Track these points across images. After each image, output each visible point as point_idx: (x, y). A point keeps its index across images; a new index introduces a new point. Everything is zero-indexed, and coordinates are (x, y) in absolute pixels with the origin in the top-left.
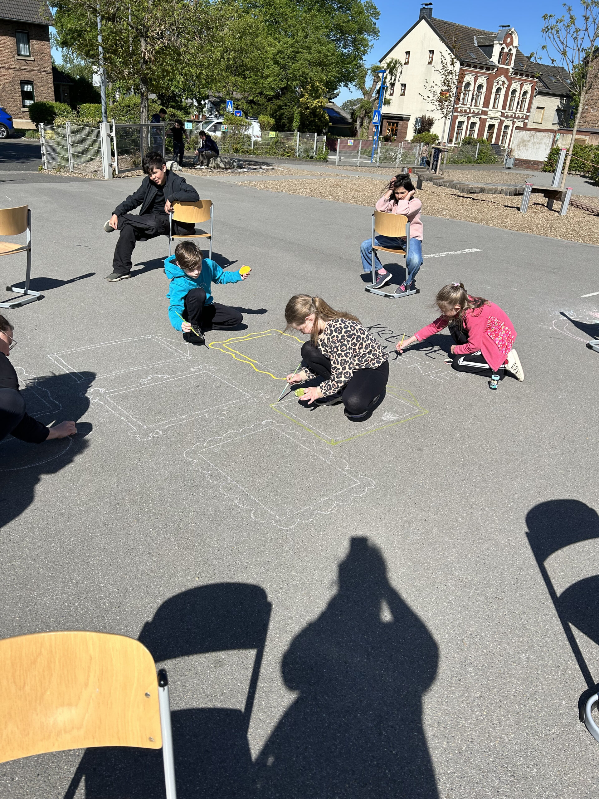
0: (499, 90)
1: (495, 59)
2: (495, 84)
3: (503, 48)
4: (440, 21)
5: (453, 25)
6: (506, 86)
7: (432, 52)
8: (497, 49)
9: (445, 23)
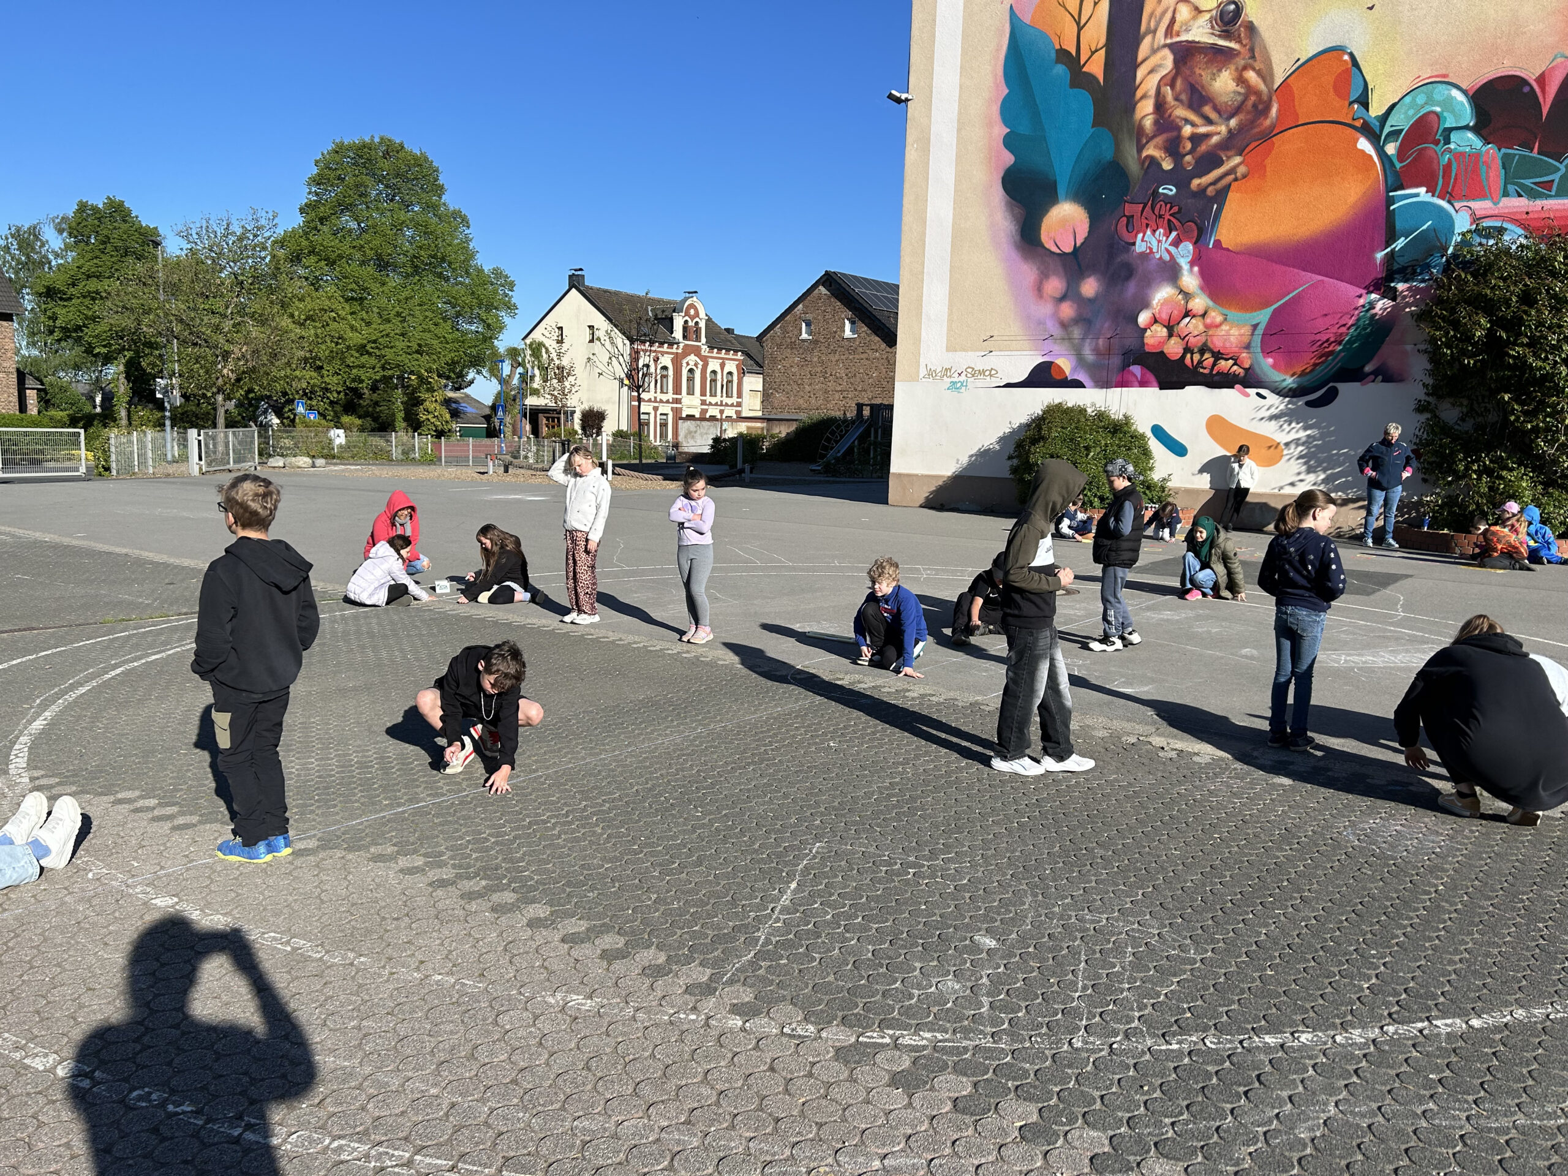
0: (691, 371)
1: (678, 334)
2: (684, 365)
3: (686, 322)
4: (599, 289)
5: (617, 293)
6: (700, 367)
7: (591, 327)
8: (678, 322)
9: (606, 291)
